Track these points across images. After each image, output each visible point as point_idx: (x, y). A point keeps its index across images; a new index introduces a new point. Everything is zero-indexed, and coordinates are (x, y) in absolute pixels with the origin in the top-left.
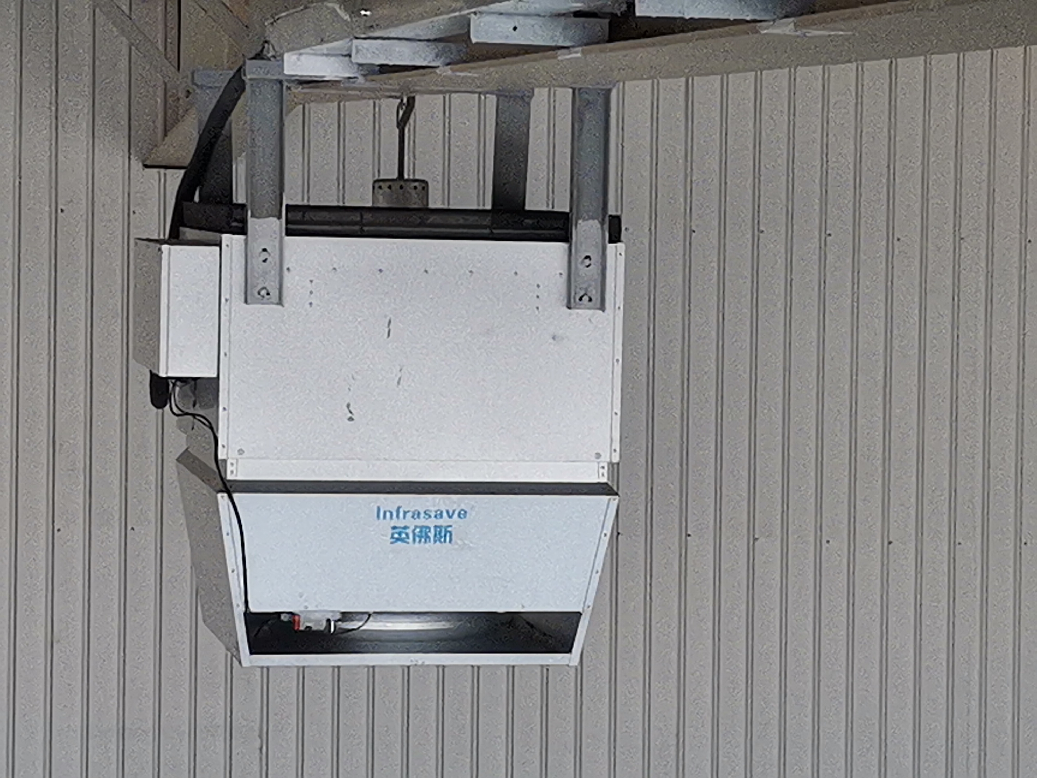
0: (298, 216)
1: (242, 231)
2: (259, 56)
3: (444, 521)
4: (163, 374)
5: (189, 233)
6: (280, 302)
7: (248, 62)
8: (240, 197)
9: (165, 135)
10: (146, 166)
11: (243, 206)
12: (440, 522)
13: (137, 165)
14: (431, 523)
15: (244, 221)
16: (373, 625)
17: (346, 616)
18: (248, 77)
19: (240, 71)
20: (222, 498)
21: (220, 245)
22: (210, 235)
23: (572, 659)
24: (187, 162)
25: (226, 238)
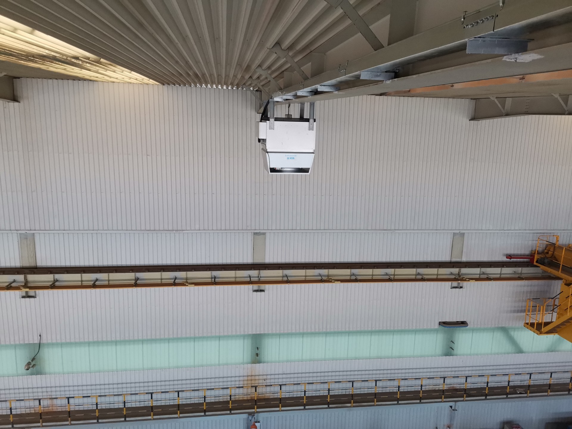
0: (276, 119)
1: (269, 120)
2: (271, 98)
3: (294, 157)
4: (260, 138)
5: (263, 121)
6: (274, 129)
7: (270, 99)
8: (269, 116)
9: (260, 109)
10: (257, 113)
11: (269, 118)
12: (293, 157)
13: (256, 113)
14: (292, 157)
15: (269, 119)
16: (285, 169)
17: (282, 168)
18: (270, 101)
19: (269, 100)
20: (267, 154)
21: (266, 122)
22: (265, 121)
23: (309, 174)
24: (262, 113)
25: (267, 121)
